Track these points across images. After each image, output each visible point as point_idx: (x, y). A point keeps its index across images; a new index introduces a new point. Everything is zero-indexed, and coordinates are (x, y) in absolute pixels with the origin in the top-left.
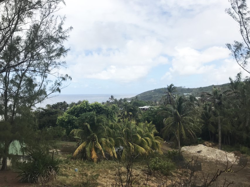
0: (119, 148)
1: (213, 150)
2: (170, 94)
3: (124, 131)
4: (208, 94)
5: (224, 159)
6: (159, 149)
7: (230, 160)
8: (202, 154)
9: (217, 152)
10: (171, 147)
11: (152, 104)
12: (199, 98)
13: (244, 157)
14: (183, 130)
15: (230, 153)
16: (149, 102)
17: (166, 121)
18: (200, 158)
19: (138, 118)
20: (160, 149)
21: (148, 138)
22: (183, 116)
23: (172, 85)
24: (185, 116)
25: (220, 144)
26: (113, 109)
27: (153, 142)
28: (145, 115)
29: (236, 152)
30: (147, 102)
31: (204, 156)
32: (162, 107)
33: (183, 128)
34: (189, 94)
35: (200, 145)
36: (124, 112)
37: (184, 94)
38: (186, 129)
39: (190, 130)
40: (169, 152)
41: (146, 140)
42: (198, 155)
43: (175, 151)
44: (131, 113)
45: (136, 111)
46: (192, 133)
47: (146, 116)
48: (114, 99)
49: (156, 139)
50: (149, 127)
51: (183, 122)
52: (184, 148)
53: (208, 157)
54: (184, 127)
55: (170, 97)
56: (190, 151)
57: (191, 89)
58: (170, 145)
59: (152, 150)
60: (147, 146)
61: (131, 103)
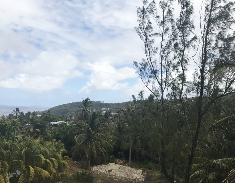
0: (14, 174)
1: (123, 168)
2: (85, 108)
3: (23, 151)
4: (122, 110)
5: (132, 177)
6: (66, 171)
7: (138, 177)
8: (112, 173)
9: (126, 170)
10: (82, 167)
11: (66, 118)
12: (116, 113)
13: (150, 173)
14: (94, 148)
15: (139, 170)
16: (63, 117)
17: (77, 138)
18: (110, 178)
19: (47, 136)
20: (68, 171)
21: (54, 159)
22: (96, 133)
23: (88, 99)
24: (98, 132)
25: (130, 161)
26: (12, 125)
27: (59, 163)
28: (55, 132)
29: (144, 168)
30: (61, 117)
31: (114, 175)
32: (75, 123)
33: (94, 146)
34: (107, 109)
35: (112, 163)
36: (29, 129)
37: (102, 109)
38: (98, 146)
39: (102, 148)
40: (78, 174)
41: (52, 161)
42: (109, 174)
43: (85, 171)
44: (38, 130)
45: (46, 127)
46: (103, 150)
47: (57, 133)
48: (19, 112)
49: (64, 159)
50: (57, 146)
51: (95, 139)
52: (95, 168)
53: (118, 175)
54: (96, 145)
55: (85, 112)
56: (101, 170)
57: (109, 104)
58: (81, 165)
59: (57, 173)
60: (52, 168)
61: (41, 117)
